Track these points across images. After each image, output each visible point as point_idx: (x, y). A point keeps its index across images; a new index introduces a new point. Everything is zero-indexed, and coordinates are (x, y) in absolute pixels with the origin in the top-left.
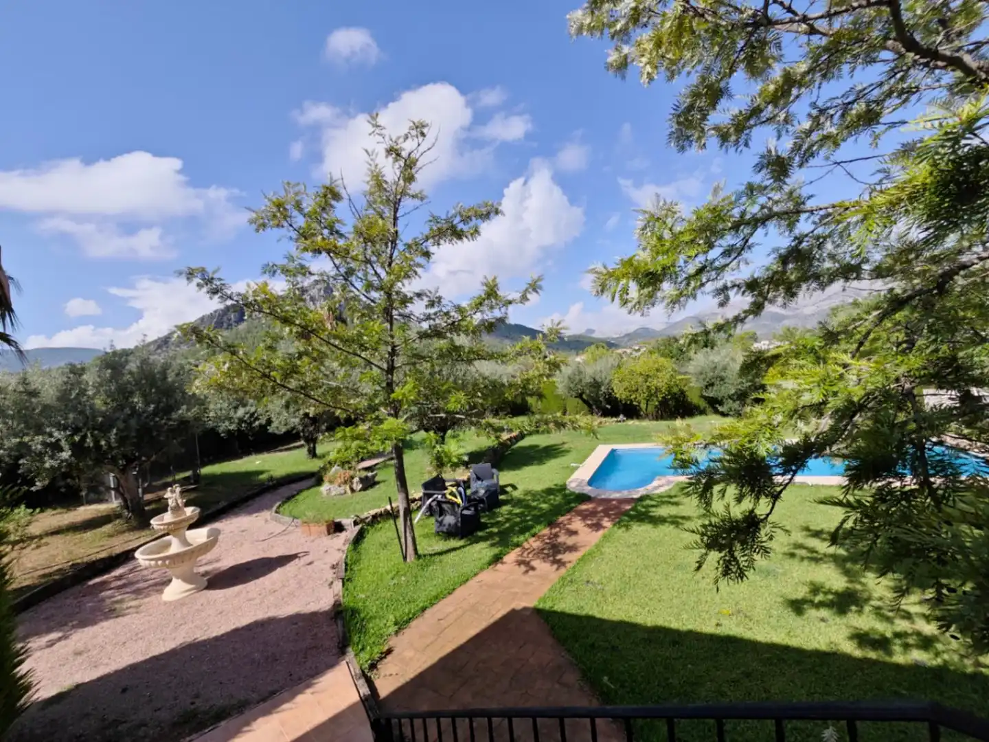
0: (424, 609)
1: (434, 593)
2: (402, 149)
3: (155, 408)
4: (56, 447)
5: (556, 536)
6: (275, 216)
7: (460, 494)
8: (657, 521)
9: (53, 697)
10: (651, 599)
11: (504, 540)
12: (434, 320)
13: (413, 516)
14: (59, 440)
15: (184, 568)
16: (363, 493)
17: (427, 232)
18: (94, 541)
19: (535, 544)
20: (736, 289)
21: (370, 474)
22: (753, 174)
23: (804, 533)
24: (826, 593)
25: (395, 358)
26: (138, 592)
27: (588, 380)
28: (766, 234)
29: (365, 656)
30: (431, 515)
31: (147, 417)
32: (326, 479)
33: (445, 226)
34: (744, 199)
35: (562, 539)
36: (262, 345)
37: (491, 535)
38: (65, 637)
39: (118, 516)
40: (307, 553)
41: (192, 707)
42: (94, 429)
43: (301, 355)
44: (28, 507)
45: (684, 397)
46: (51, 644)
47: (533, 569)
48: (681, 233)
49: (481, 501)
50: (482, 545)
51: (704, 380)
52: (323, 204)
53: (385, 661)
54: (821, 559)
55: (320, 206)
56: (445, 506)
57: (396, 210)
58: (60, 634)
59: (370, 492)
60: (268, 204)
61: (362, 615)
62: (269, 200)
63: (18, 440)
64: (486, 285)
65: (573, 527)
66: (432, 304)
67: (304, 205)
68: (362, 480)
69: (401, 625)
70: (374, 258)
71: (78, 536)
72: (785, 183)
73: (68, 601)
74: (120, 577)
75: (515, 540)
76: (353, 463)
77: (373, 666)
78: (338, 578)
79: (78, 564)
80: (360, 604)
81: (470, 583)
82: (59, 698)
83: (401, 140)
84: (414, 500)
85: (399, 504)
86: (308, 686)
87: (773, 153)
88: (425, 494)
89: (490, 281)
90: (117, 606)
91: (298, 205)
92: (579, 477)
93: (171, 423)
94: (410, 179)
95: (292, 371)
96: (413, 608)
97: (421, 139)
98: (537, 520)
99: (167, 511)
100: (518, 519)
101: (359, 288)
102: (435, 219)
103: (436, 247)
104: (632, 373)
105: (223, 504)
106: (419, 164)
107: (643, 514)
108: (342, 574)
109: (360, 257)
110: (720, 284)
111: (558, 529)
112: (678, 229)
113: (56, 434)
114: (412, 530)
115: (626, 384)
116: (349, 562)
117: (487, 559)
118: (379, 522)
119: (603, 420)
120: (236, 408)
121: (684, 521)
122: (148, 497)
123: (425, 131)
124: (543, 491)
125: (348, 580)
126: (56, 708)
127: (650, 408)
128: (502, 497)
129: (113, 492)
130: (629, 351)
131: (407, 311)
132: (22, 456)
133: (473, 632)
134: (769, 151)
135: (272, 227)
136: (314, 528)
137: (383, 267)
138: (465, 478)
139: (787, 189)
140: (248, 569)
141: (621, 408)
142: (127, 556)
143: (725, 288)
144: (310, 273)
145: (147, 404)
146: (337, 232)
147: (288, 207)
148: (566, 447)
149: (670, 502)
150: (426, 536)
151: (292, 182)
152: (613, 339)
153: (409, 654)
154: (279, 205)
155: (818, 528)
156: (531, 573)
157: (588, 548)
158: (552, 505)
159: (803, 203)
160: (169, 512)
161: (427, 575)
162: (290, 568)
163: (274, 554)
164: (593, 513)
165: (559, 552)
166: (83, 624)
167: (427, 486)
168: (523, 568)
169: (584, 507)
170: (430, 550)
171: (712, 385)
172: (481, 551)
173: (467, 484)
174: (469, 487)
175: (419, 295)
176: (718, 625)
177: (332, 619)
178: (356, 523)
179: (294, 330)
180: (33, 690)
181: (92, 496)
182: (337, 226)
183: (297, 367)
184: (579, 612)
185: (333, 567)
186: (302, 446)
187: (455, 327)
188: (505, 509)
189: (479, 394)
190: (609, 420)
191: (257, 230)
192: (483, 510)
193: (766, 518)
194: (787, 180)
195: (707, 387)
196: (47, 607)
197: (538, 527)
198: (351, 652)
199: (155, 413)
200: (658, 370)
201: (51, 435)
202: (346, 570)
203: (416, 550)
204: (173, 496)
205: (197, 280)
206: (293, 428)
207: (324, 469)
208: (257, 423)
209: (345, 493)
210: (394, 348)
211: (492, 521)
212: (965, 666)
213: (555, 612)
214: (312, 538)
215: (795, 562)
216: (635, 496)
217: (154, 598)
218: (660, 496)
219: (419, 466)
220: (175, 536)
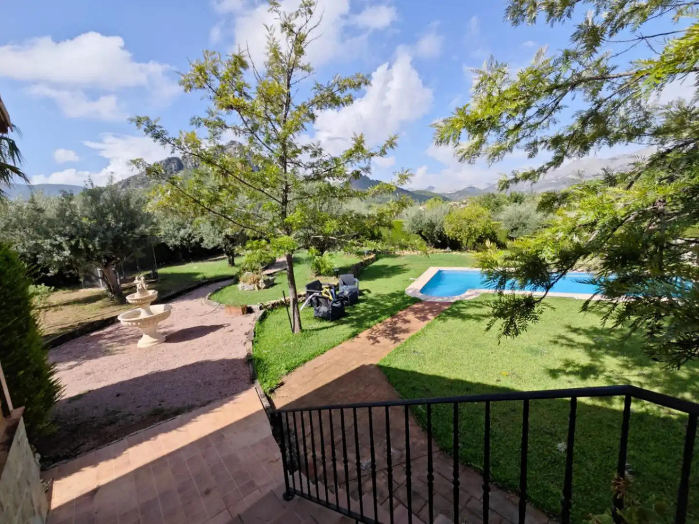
0: (305, 362)
1: (311, 353)
2: (293, 26)
3: (123, 225)
4: (60, 247)
5: (396, 323)
6: (198, 78)
7: (332, 293)
8: (465, 317)
9: (75, 396)
10: (455, 364)
11: (360, 323)
12: (316, 167)
13: (299, 306)
14: (61, 243)
15: (150, 328)
16: (266, 290)
17: (312, 98)
18: (91, 310)
19: (381, 327)
20: (543, 144)
21: (271, 278)
22: (570, 43)
23: (567, 329)
24: (574, 366)
25: (288, 194)
26: (122, 341)
27: (426, 221)
28: (573, 99)
29: (266, 385)
30: (312, 306)
31: (118, 231)
32: (241, 279)
33: (326, 94)
34: (560, 65)
35: (400, 325)
36: (193, 179)
37: (352, 321)
38: (80, 365)
39: (106, 296)
40: (229, 325)
41: (160, 407)
42: (83, 237)
43: (221, 188)
44: (46, 285)
45: (495, 237)
46: (71, 368)
47: (378, 342)
48: (506, 91)
49: (346, 298)
50: (345, 326)
51: (511, 225)
52: (234, 71)
53: (279, 389)
54: (575, 346)
55: (231, 72)
56: (321, 300)
57: (289, 79)
58: (76, 363)
59: (271, 289)
60: (193, 68)
61: (265, 363)
62: (193, 66)
63: (34, 242)
64: (355, 140)
65: (407, 318)
66: (315, 154)
67: (219, 71)
68: (265, 281)
69: (290, 370)
70: (273, 117)
71: (81, 307)
72: (595, 51)
73: (79, 345)
74: (110, 332)
75: (367, 324)
76: (260, 271)
77: (272, 391)
78: (249, 340)
79: (83, 323)
80: (264, 356)
81: (336, 348)
82: (79, 397)
83: (294, 17)
84: (300, 296)
85: (290, 297)
86: (232, 399)
87: (590, 24)
88: (308, 292)
89: (358, 136)
90: (110, 349)
91: (215, 71)
92: (414, 287)
93: (135, 236)
94: (300, 52)
95: (215, 200)
96: (298, 360)
97: (309, 16)
98: (383, 313)
99: (136, 292)
100: (370, 312)
101: (262, 140)
102: (319, 87)
103: (319, 110)
104: (459, 218)
105: (173, 292)
106: (307, 40)
107: (456, 312)
108: (253, 338)
109: (263, 115)
110: (532, 140)
111: (397, 319)
112: (504, 88)
113: (59, 239)
114: (298, 313)
115: (453, 225)
116: (257, 332)
117: (348, 334)
118: (276, 309)
119: (435, 250)
120: (179, 230)
121: (484, 318)
122: (124, 285)
123: (312, 8)
124: (389, 295)
125: (256, 342)
126: (78, 402)
127: (470, 244)
128: (360, 297)
129: (100, 280)
130: (458, 203)
131: (297, 159)
132: (38, 253)
133: (336, 376)
134: (587, 22)
135: (196, 88)
136: (234, 310)
137: (279, 124)
138: (336, 284)
139: (596, 57)
140: (192, 332)
141: (448, 243)
142: (113, 320)
143: (535, 143)
144: (226, 127)
145: (117, 222)
146: (245, 94)
147: (208, 72)
148: (406, 267)
149: (475, 306)
150: (308, 319)
151: (210, 52)
152: (448, 194)
153: (295, 386)
154: (201, 70)
155: (577, 327)
156: (377, 344)
157: (416, 332)
158: (394, 304)
159: (607, 73)
160: (138, 292)
161: (308, 342)
162: (218, 332)
163: (208, 324)
164: (422, 310)
165: (396, 333)
166: (90, 357)
167: (309, 286)
168: (372, 341)
169: (415, 306)
170: (310, 327)
171: (516, 229)
172: (345, 329)
173: (336, 288)
174: (338, 290)
175: (306, 148)
176: (498, 381)
177: (246, 363)
178: (261, 308)
179: (216, 170)
180: (62, 390)
181: (87, 283)
182: (245, 90)
183: (218, 196)
184: (406, 369)
185: (246, 334)
186: (224, 258)
187: (331, 173)
188: (362, 305)
189: (347, 223)
190: (439, 250)
191: (186, 91)
192: (347, 305)
193: (540, 301)
194: (597, 48)
195: (512, 230)
196: (66, 347)
197: (384, 317)
198: (258, 382)
199: (123, 229)
200: (478, 216)
201: (56, 240)
202: (255, 336)
203: (300, 326)
204: (139, 281)
205: (144, 127)
206: (218, 245)
207: (240, 273)
208: (193, 241)
209: (254, 289)
210: (287, 186)
211: (352, 312)
212: (660, 413)
213: (390, 368)
214: (232, 316)
215: (557, 347)
216: (452, 301)
217: (132, 346)
218: (469, 302)
219: (304, 274)
220: (143, 308)
